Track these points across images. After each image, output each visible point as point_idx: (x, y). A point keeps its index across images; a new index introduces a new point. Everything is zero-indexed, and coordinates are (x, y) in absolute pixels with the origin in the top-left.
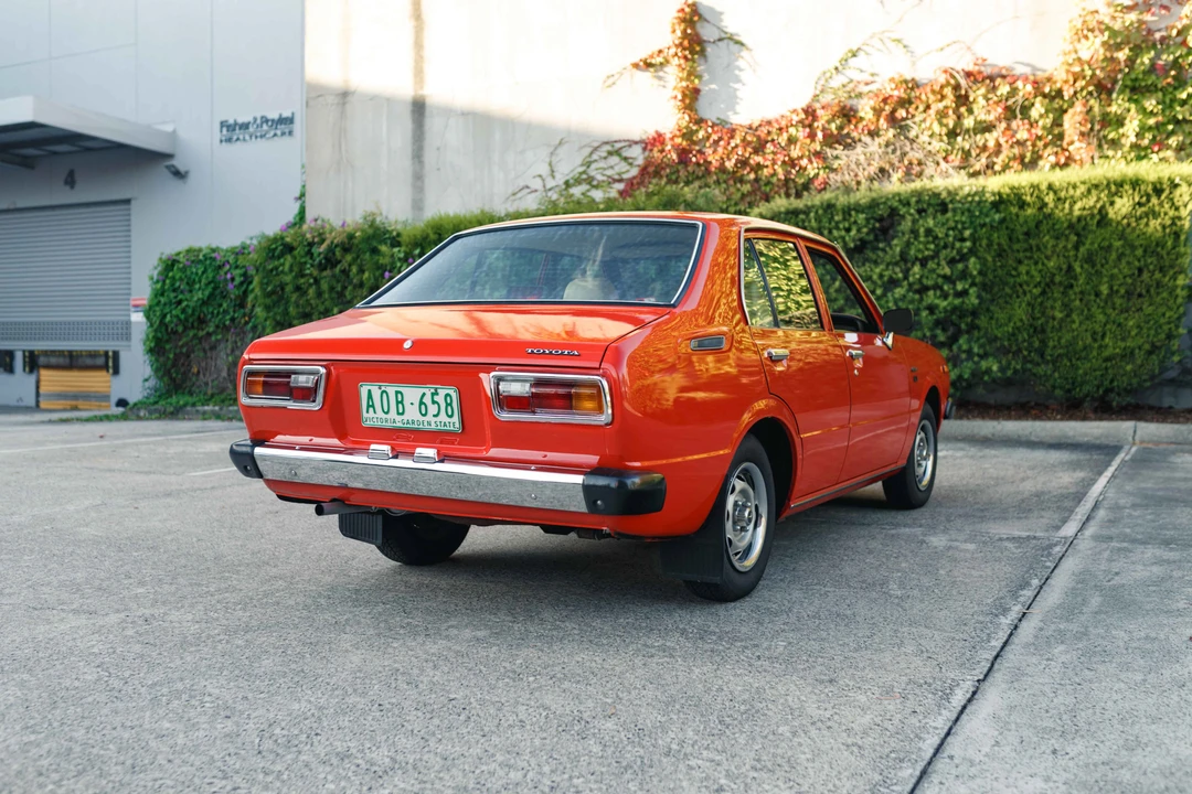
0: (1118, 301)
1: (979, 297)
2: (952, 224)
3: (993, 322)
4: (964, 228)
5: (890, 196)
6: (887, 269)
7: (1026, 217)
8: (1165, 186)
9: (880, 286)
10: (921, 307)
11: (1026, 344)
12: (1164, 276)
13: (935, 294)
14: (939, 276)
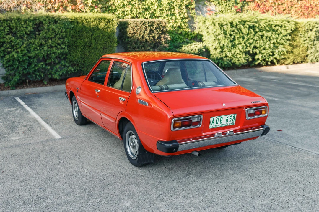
0: (102, 50)
1: (68, 49)
2: (60, 28)
3: (71, 56)
4: (63, 29)
5: (40, 17)
6: (40, 41)
7: (79, 26)
8: (111, 20)
9: (38, 46)
10: (51, 53)
11: (80, 63)
12: (111, 44)
13: (55, 49)
14: (56, 43)
